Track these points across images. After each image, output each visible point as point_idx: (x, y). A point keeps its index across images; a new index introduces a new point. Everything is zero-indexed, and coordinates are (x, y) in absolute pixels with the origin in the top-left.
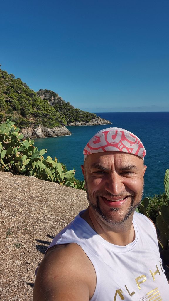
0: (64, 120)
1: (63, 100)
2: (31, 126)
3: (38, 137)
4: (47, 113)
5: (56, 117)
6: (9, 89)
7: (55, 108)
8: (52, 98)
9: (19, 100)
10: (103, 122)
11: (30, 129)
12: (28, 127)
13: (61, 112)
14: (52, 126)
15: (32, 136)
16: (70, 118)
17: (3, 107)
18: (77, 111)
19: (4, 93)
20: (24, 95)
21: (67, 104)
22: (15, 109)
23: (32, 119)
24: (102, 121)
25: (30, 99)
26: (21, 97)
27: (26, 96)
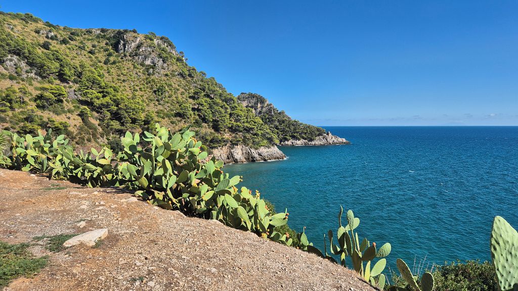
0: (275, 137)
1: (275, 108)
2: (226, 145)
3: (236, 161)
4: (251, 126)
5: (263, 133)
6: (198, 93)
7: (262, 119)
8: (259, 105)
9: (211, 107)
10: (336, 141)
11: (225, 149)
12: (222, 147)
13: (271, 126)
14: (256, 145)
15: (227, 160)
16: (284, 133)
17: (188, 118)
18: (295, 124)
19: (190, 97)
20: (218, 101)
21: (280, 113)
22: (204, 120)
23: (229, 135)
24: (333, 139)
25: (228, 106)
26: (214, 104)
27: (221, 101)
